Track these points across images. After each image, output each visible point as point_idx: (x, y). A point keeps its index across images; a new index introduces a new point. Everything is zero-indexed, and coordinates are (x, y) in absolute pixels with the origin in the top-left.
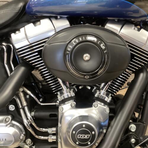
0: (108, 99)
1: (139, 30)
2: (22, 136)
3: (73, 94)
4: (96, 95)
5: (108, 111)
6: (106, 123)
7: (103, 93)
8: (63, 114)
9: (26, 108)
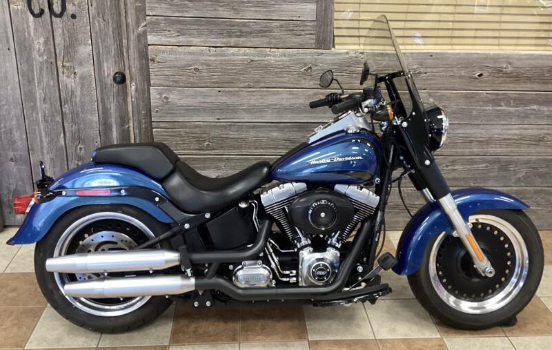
0: (339, 246)
1: (361, 189)
2: (271, 277)
3: (310, 242)
4: (329, 242)
5: (339, 255)
6: (338, 264)
7: (334, 240)
8: (303, 258)
9: (273, 254)
